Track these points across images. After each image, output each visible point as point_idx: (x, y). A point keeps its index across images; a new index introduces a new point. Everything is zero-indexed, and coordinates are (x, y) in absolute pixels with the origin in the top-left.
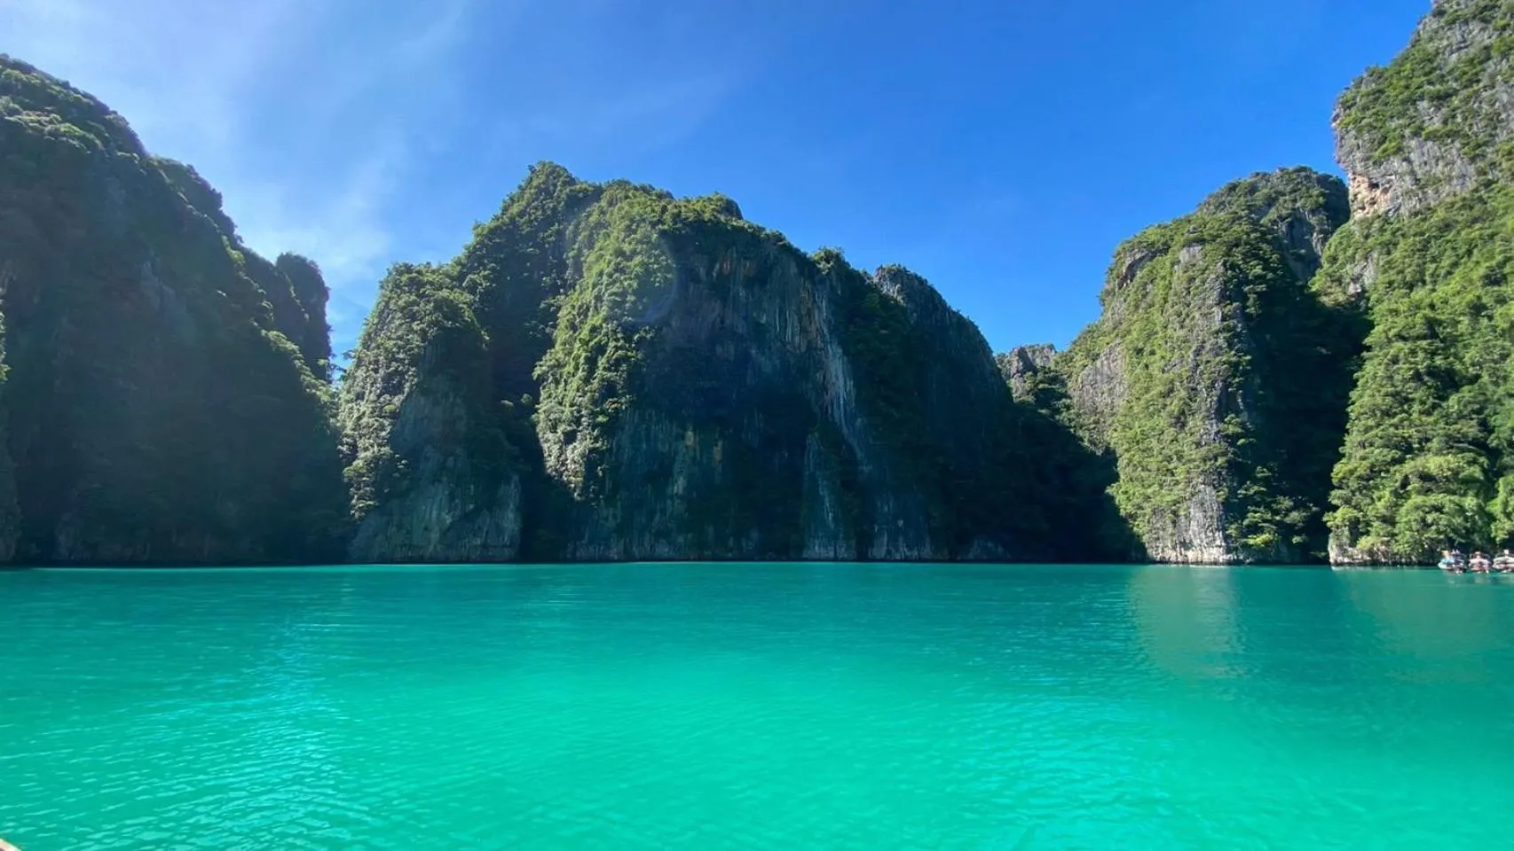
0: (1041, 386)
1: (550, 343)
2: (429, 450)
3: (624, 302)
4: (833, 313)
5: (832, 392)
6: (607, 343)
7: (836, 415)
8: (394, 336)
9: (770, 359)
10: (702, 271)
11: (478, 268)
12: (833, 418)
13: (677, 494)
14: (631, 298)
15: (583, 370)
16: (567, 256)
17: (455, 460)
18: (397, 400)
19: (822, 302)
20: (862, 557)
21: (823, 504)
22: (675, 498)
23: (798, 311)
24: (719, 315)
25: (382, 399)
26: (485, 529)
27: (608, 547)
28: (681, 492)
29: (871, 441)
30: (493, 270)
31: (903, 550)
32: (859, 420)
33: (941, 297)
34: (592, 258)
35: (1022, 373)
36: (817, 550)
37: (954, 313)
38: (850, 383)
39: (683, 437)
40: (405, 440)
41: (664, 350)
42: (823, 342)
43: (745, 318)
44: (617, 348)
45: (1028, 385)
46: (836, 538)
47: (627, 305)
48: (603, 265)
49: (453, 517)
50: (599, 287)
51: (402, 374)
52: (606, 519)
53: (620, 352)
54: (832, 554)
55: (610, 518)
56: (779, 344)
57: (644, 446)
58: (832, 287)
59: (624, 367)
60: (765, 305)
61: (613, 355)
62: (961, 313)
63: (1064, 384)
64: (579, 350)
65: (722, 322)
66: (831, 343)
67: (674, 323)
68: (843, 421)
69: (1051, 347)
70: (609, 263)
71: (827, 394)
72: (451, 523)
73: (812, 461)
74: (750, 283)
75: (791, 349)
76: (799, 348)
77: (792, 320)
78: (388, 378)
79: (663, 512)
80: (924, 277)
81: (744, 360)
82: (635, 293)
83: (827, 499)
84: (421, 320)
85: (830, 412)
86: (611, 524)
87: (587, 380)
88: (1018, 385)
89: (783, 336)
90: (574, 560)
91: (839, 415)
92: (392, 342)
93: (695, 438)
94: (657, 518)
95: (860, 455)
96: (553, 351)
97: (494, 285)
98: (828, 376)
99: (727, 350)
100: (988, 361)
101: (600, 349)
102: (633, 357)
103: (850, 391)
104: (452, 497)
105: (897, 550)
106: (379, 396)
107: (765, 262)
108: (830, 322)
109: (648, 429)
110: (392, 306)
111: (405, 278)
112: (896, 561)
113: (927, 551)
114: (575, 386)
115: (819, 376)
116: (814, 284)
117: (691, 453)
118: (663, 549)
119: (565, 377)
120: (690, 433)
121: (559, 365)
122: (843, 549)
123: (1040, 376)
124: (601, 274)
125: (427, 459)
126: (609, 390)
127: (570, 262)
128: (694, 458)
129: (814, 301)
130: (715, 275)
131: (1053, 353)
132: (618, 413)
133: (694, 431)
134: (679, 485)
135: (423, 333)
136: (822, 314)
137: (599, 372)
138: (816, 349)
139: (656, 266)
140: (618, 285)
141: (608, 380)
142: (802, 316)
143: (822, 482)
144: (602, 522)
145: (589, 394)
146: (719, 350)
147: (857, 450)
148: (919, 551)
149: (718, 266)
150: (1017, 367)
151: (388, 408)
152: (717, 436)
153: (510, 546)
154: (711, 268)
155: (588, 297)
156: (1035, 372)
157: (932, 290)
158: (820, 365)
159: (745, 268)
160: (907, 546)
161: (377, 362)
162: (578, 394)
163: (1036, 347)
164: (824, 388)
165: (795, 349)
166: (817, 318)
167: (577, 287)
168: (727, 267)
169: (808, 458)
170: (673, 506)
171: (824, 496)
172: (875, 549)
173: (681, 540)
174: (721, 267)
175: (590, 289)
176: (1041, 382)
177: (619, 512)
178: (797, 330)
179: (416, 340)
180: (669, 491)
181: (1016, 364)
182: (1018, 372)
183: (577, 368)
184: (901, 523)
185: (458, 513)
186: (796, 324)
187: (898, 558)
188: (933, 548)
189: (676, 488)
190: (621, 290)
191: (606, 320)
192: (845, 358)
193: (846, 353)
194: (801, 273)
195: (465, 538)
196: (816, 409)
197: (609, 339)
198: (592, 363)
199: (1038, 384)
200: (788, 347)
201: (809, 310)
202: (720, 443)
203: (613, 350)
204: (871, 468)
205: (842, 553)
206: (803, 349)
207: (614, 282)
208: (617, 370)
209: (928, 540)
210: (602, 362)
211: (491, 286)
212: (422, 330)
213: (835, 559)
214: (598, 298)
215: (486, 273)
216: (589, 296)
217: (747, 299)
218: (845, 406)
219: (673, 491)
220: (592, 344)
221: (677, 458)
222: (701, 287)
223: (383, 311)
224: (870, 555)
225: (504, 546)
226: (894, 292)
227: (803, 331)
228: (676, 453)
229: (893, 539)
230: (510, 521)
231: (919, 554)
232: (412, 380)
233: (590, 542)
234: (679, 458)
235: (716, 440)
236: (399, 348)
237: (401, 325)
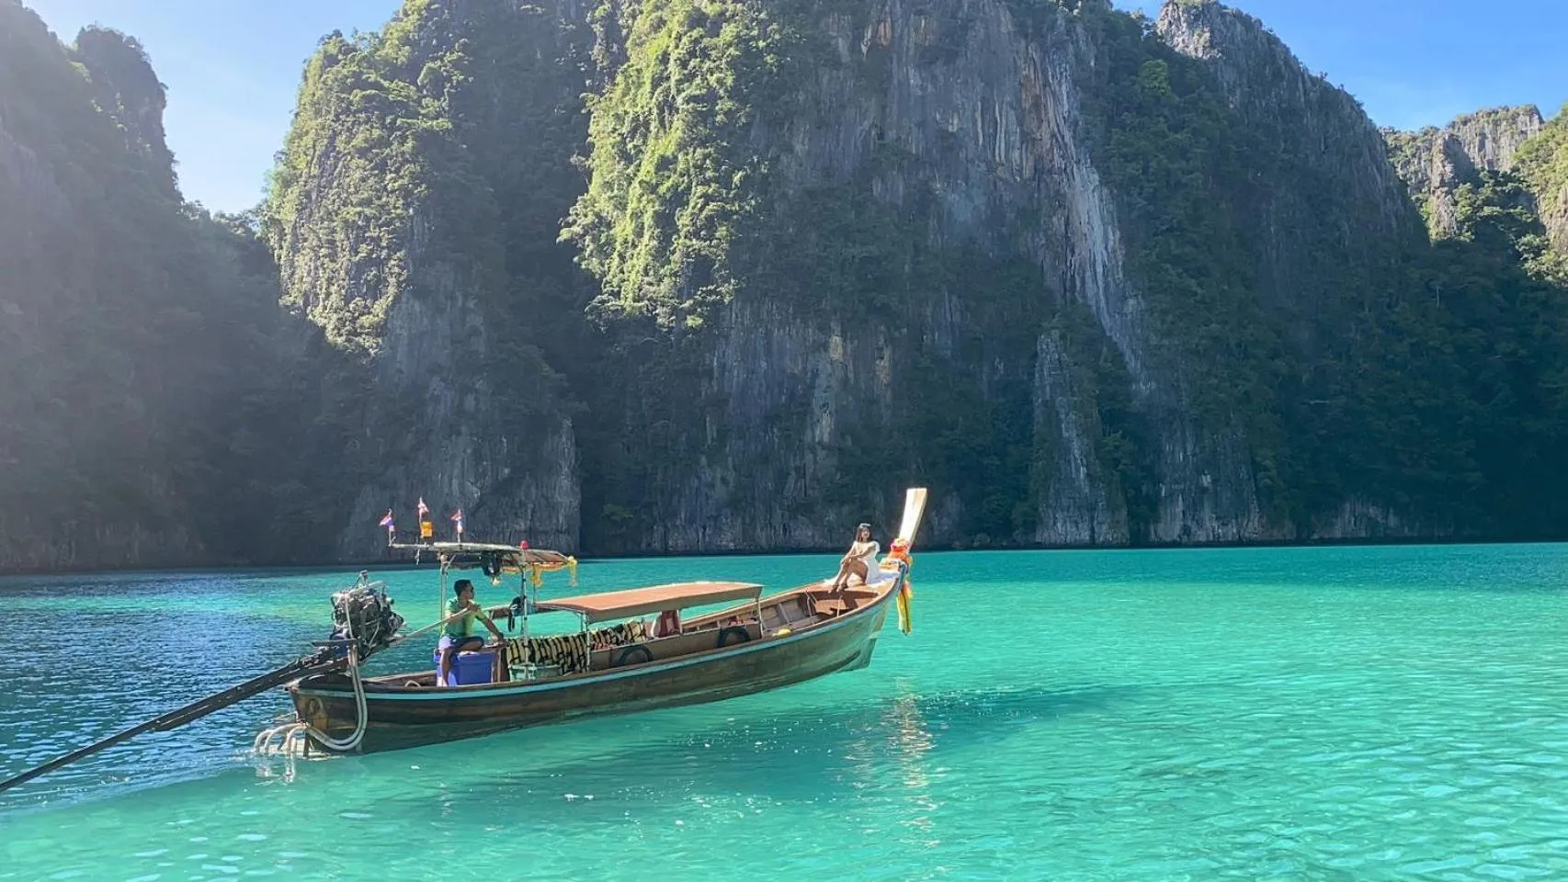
0: (1487, 210)
1: (580, 181)
2: (436, 385)
3: (713, 113)
4: (1083, 107)
5: (1082, 250)
6: (689, 188)
7: (1090, 293)
8: (354, 199)
9: (969, 197)
10: (842, 45)
11: (438, 48)
12: (1085, 297)
13: (819, 443)
14: (725, 105)
15: (651, 238)
16: (593, 16)
17: (477, 399)
18: (380, 307)
19: (1060, 86)
20: (1138, 540)
21: (1068, 450)
22: (819, 448)
23: (1017, 105)
24: (874, 125)
25: (352, 306)
26: (531, 506)
27: (718, 530)
28: (826, 439)
29: (1154, 340)
30: (464, 48)
31: (1211, 525)
32: (1132, 302)
33: (1287, 50)
34: (642, 24)
35: (1450, 185)
36: (1061, 528)
37: (1314, 81)
38: (1114, 237)
39: (825, 346)
40: (400, 371)
41: (784, 195)
42: (1063, 157)
43: (921, 125)
44: (708, 199)
45: (1463, 210)
46: (1092, 508)
47: (719, 118)
48: (662, 41)
49: (481, 489)
50: (665, 85)
51: (380, 263)
52: (712, 486)
53: (712, 206)
54: (1086, 536)
55: (718, 483)
56: (983, 167)
57: (764, 364)
58: (1080, 59)
59: (722, 231)
60: (958, 99)
61: (701, 210)
62: (1327, 79)
63: (1531, 202)
64: (639, 201)
65: (881, 136)
66: (1078, 162)
67: (798, 148)
68: (1103, 304)
69: (1533, 112)
70: (679, 38)
71: (1073, 252)
72: (481, 498)
73: (1048, 381)
74: (927, 58)
75: (1006, 176)
76: (1020, 172)
77: (1007, 120)
78: (357, 270)
79: (801, 472)
80: (1254, 16)
81: (923, 202)
82: (733, 93)
83: (1076, 445)
84: (397, 171)
85: (1078, 284)
86: (720, 492)
87: (661, 254)
88: (1442, 209)
89: (990, 156)
90: (666, 553)
91: (1094, 292)
92: (353, 210)
93: (844, 348)
94: (791, 481)
95: (1133, 364)
96: (586, 197)
97: (470, 79)
98: (1074, 219)
99: (892, 188)
100: (1379, 169)
101: (678, 198)
102: (736, 213)
103: (1114, 251)
104: (478, 457)
105: (1200, 524)
106: (347, 300)
107: (954, 16)
108: (1076, 123)
109: (768, 334)
110: (340, 146)
111: (357, 95)
112: (1198, 545)
113: (1253, 526)
114: (640, 263)
115: (1058, 222)
116: (1045, 51)
117: (840, 374)
118: (804, 533)
119: (618, 247)
120: (836, 339)
121: (602, 223)
122: (1105, 527)
123: (1486, 191)
124: (664, 59)
125: (437, 400)
126: (700, 271)
127: (597, 28)
128: (845, 381)
129: (1046, 84)
130: (864, 49)
131: (1536, 125)
132: (718, 311)
133: (844, 335)
134: (824, 428)
135: (406, 193)
136: (1062, 105)
137: (679, 243)
138: (1050, 172)
139: (761, 44)
140: (698, 80)
141: (698, 252)
142: (1024, 110)
143: (1067, 415)
144: (705, 490)
145: (666, 280)
146: (877, 188)
147: (1128, 356)
148: (1239, 526)
149: (869, 34)
150: (1442, 175)
151: (366, 320)
152: (881, 342)
153: (568, 532)
154: (858, 38)
155: (642, 101)
156: (1478, 184)
157: (1272, 41)
158: (1061, 201)
159: (916, 30)
160: (1218, 518)
161: (332, 243)
162: (646, 279)
163: (1501, 114)
164: (1067, 243)
165: (1013, 175)
166: (1051, 114)
167: (619, 79)
168: (885, 30)
169: (1042, 376)
170: (815, 462)
171: (1070, 440)
172: (1161, 525)
173: (831, 517)
174: (876, 32)
175: (648, 87)
176: (1488, 202)
177: (731, 476)
178: (1016, 139)
179: (396, 205)
180: (808, 438)
181: (1439, 168)
182: (1443, 183)
183: (639, 234)
184: (1206, 480)
185: (488, 481)
186: (1014, 128)
187: (1203, 539)
188: (1264, 520)
189: (818, 432)
190: (704, 91)
191: (682, 146)
192: (1106, 191)
193: (1104, 182)
194: (1021, 31)
195: (503, 520)
196: (1052, 282)
197: (691, 182)
198: (665, 222)
199: (1481, 208)
200: (1000, 172)
201: (1037, 98)
202: (887, 353)
203: (701, 201)
204: (1153, 385)
205: (1104, 532)
206: (1027, 173)
207: (692, 76)
208: (710, 238)
209: (1254, 507)
210: (683, 220)
211: (466, 79)
212: (401, 188)
213: (1092, 544)
214: (667, 106)
215: (455, 56)
216: (645, 100)
217: (923, 88)
218: (1105, 275)
219: (814, 437)
220: (662, 189)
221: (817, 382)
222: (841, 74)
223: (326, 155)
224: (1153, 536)
225: (559, 532)
226: (1196, 50)
227: (1028, 139)
228: (815, 375)
229: (1193, 508)
230: (565, 493)
231: (1239, 532)
232: (400, 274)
233: (691, 521)
234: (822, 381)
235: (881, 349)
236: (368, 219)
237: (364, 180)
